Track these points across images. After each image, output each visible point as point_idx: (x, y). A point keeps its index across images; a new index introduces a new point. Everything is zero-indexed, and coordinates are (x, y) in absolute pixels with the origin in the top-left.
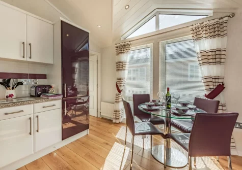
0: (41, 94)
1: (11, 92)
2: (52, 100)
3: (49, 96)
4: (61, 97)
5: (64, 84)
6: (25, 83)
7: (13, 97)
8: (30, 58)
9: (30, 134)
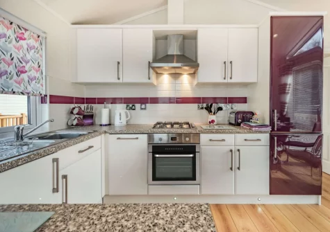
0: (241, 122)
1: (212, 117)
2: (256, 132)
3: (252, 127)
4: (269, 129)
5: (273, 111)
6: (224, 109)
7: (215, 123)
8: (231, 78)
9: (231, 169)
